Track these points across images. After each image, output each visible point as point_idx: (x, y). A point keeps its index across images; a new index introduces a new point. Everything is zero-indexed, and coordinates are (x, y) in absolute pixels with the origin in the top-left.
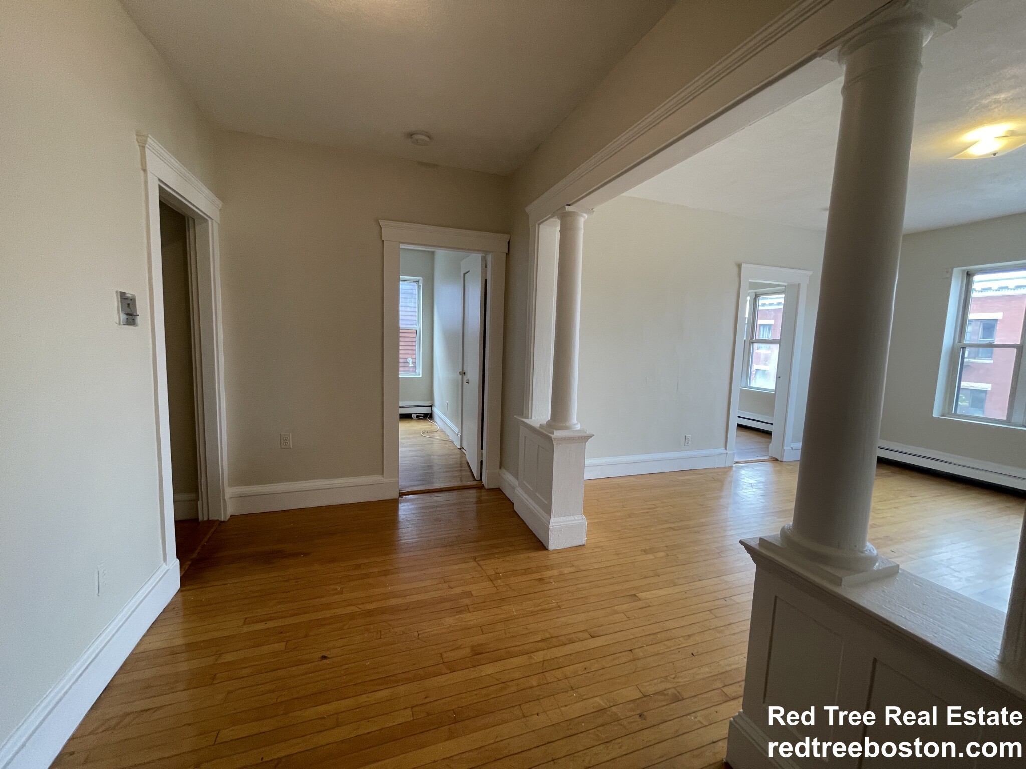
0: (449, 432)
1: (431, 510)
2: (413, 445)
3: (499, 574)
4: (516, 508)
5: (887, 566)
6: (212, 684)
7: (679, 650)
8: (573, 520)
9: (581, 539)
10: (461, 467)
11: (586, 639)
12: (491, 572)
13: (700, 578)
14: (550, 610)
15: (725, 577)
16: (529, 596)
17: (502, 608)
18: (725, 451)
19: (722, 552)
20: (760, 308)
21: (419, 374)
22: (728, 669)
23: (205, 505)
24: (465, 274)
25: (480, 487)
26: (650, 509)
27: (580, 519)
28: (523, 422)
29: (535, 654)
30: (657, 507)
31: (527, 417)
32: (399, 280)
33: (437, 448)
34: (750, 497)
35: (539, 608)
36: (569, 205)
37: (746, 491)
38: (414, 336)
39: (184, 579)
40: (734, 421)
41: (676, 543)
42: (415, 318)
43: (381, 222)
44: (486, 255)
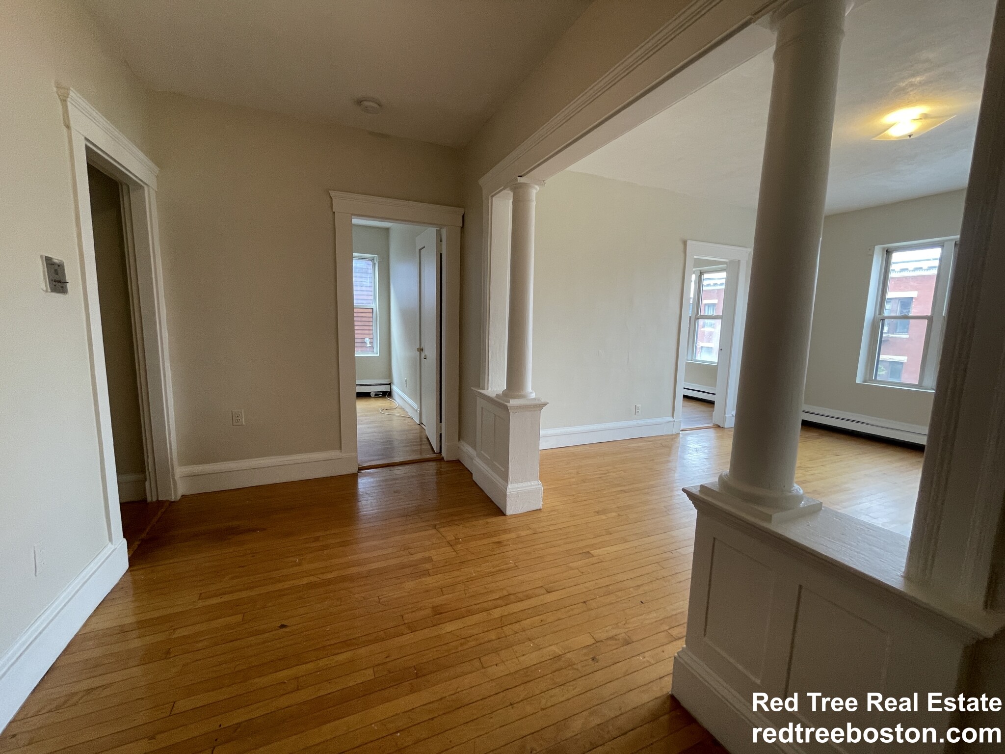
0: (408, 409)
1: (391, 483)
2: (372, 422)
3: (458, 539)
4: (475, 478)
5: (812, 503)
6: (165, 658)
7: (629, 599)
8: (530, 486)
9: (538, 503)
10: (421, 441)
11: (543, 594)
12: (450, 537)
13: (649, 534)
14: (508, 569)
15: (672, 532)
16: (487, 558)
17: (462, 570)
18: (673, 420)
19: (668, 510)
20: (704, 288)
21: (376, 352)
22: (674, 613)
23: (153, 485)
24: (420, 250)
25: (439, 459)
26: (602, 474)
27: (536, 485)
28: (480, 393)
29: (493, 610)
30: (609, 472)
31: (484, 389)
32: (352, 258)
33: (397, 424)
34: (694, 461)
35: (498, 568)
36: (521, 176)
37: (690, 455)
38: (371, 315)
39: (132, 560)
40: (681, 393)
41: (627, 504)
42: (371, 298)
43: (332, 193)
44: (441, 228)
